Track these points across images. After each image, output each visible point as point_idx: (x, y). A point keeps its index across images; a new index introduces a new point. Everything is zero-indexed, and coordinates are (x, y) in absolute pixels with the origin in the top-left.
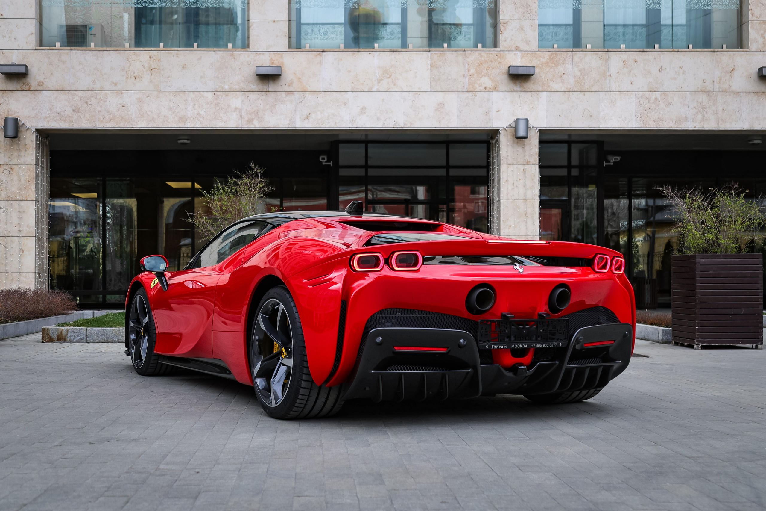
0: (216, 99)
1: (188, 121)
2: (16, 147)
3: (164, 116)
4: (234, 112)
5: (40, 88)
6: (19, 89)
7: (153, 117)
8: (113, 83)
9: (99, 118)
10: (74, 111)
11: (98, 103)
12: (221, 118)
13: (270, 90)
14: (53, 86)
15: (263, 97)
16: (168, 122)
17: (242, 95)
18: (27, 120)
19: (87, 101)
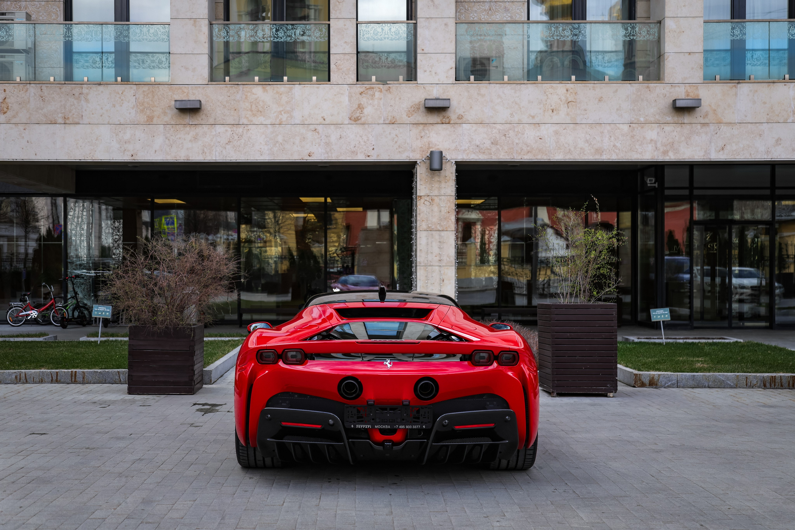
0: (632, 131)
1: (604, 153)
2: (436, 179)
3: (581, 148)
4: (650, 143)
5: (460, 121)
6: (440, 123)
7: (570, 149)
8: (531, 116)
9: (517, 151)
10: (492, 143)
11: (516, 135)
12: (636, 150)
13: (686, 122)
14: (472, 120)
15: (678, 129)
16: (585, 154)
17: (658, 127)
18: (447, 153)
19: (506, 134)
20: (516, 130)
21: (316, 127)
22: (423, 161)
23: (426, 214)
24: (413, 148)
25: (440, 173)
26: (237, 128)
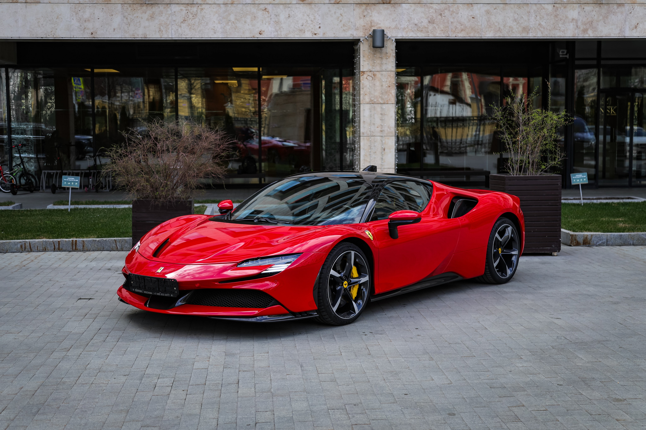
0: (556, 11)
1: (531, 31)
2: (378, 55)
3: (510, 27)
4: (571, 22)
6: (381, 3)
7: (500, 28)
9: (452, 29)
10: (429, 22)
11: (451, 15)
12: (559, 28)
13: (603, 2)
15: (597, 9)
16: (513, 32)
17: (579, 7)
18: (388, 31)
19: (441, 13)
20: (451, 9)
21: (266, 6)
22: (366, 38)
23: (368, 88)
24: (356, 27)
25: (381, 50)
26: (191, 7)
